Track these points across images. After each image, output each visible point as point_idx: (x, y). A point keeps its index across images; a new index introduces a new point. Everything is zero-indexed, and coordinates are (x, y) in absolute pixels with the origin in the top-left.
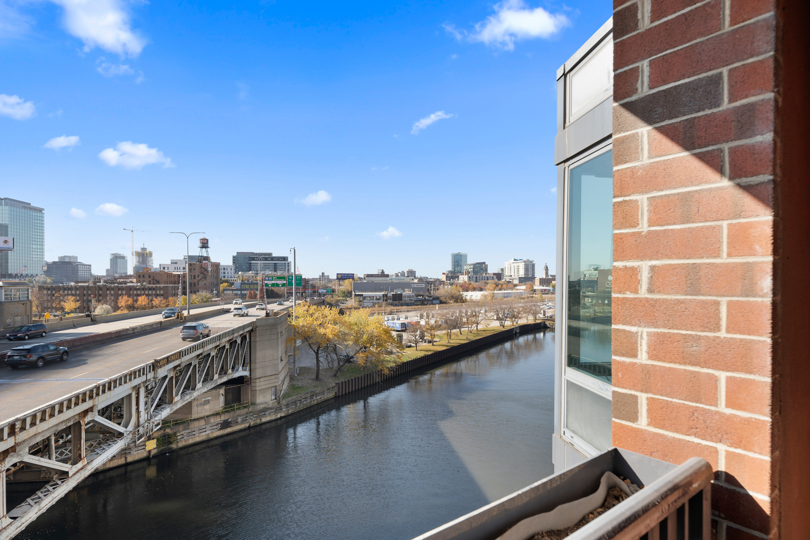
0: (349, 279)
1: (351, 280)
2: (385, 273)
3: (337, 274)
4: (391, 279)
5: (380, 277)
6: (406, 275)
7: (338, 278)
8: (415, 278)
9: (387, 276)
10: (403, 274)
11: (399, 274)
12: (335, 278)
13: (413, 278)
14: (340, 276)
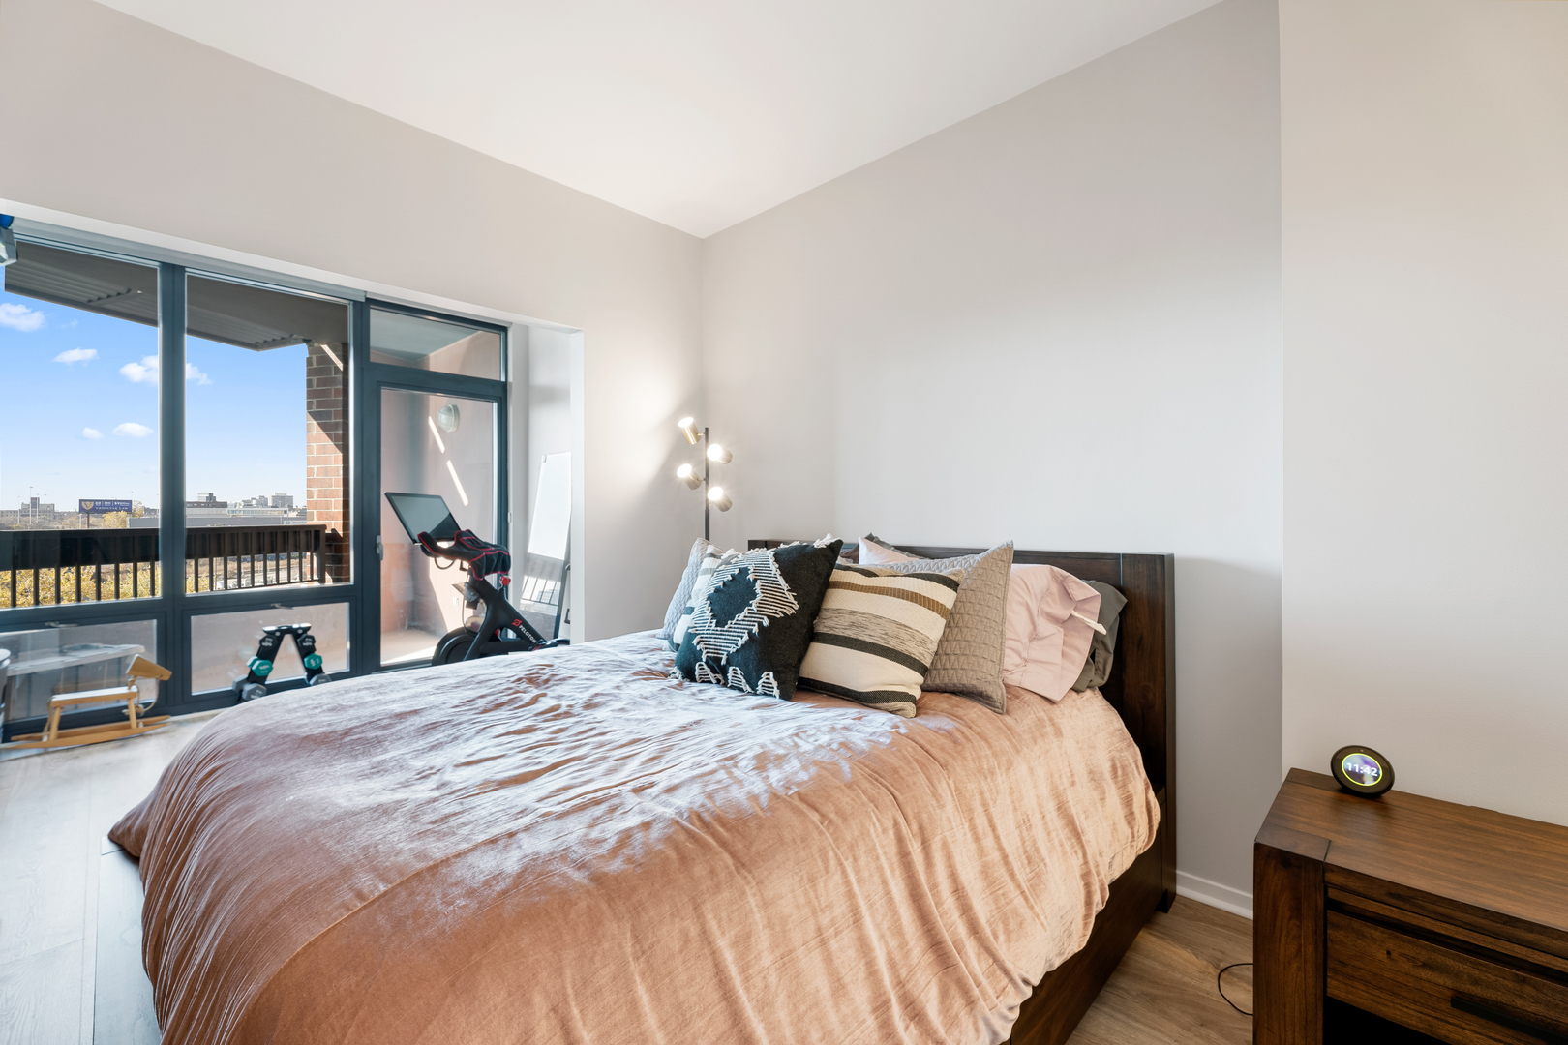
0: (118, 511)
1: (122, 514)
2: (217, 500)
3: (81, 501)
4: (233, 511)
5: (204, 507)
6: (270, 504)
7: (82, 510)
8: (291, 508)
9: (224, 505)
10: (262, 502)
11: (254, 502)
12: (77, 508)
13: (287, 509)
14: (90, 506)
